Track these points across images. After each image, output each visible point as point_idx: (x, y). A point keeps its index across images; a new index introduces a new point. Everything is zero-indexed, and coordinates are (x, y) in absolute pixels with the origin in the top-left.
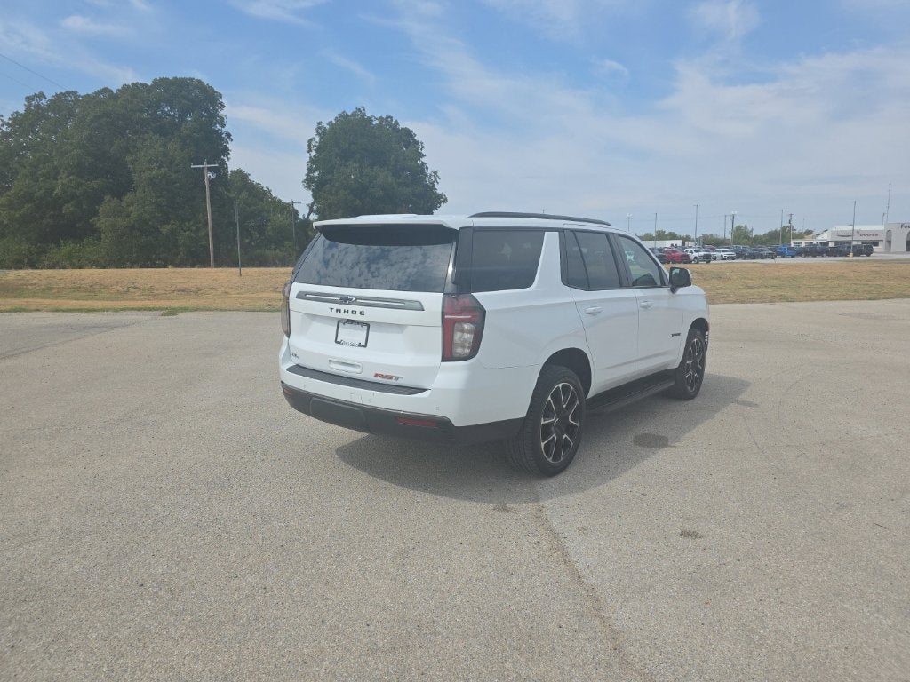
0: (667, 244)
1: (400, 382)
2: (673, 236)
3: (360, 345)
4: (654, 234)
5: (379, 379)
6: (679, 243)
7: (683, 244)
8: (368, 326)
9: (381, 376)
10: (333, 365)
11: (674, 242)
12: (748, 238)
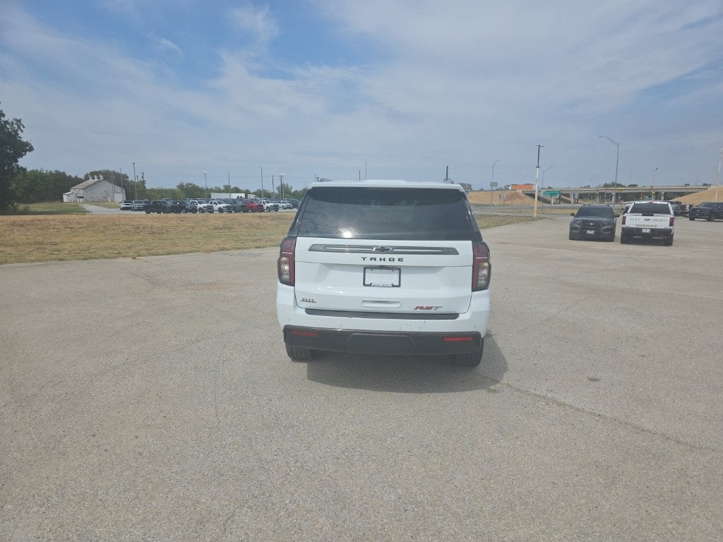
0: (234, 196)
1: (439, 311)
2: (237, 190)
3: (393, 286)
4: (222, 188)
5: (419, 311)
6: (243, 195)
7: (246, 196)
8: (400, 270)
9: (421, 308)
10: (366, 305)
11: (240, 195)
12: (290, 193)
